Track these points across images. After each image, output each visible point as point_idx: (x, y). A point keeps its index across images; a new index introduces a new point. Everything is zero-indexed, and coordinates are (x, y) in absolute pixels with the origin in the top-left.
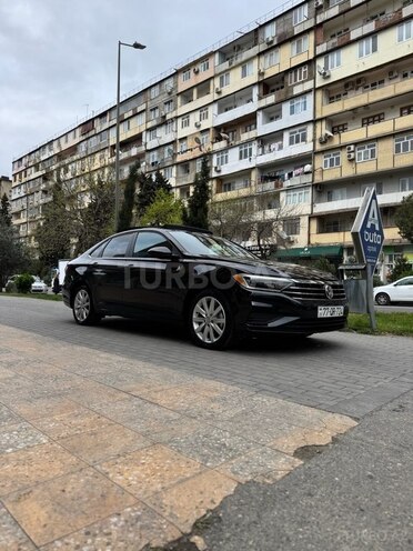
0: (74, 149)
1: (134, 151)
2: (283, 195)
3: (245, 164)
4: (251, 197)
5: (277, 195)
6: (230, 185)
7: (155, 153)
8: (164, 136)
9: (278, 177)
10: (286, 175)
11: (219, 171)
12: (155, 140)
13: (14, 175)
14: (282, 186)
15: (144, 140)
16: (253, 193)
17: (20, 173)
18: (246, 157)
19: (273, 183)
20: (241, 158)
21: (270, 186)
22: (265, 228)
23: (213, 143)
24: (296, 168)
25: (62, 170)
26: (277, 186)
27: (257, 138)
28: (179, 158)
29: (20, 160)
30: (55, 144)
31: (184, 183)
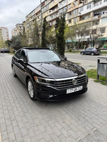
0: (40, 11)
1: (56, 10)
2: (101, 20)
3: (89, 11)
4: (90, 21)
5: (98, 20)
6: (84, 18)
7: (61, 10)
8: (64, 4)
9: (99, 14)
10: (102, 13)
11: (80, 14)
12: (62, 6)
13: (26, 21)
14: (100, 17)
15: (58, 6)
16: (91, 20)
17: (27, 20)
18: (89, 8)
19: (98, 16)
20: (87, 9)
21: (97, 17)
22: (94, 31)
23: (79, 4)
24: (106, 10)
25: (37, 18)
26: (99, 17)
27: (93, 1)
28: (68, 11)
29: (27, 16)
30: (35, 10)
31: (70, 18)
